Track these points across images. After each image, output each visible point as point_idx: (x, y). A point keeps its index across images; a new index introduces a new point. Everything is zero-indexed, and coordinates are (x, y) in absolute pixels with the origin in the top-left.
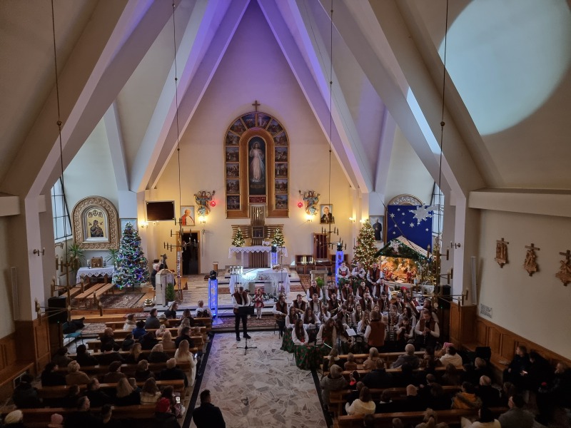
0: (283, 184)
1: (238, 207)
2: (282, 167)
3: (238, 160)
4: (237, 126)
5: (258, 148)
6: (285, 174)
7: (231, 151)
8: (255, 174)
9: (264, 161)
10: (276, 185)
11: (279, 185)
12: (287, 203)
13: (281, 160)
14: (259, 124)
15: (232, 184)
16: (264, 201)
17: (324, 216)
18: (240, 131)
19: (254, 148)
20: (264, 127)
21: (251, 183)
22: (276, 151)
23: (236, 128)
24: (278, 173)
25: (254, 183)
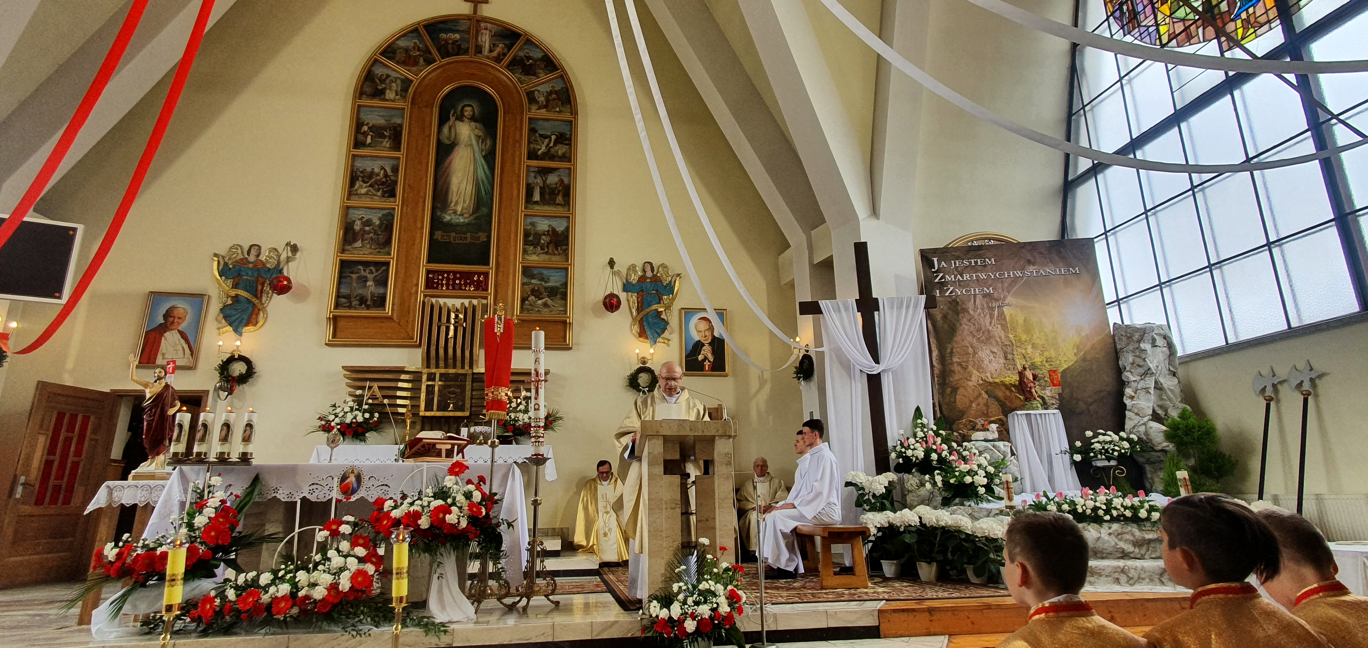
0: (553, 233)
1: (380, 302)
2: (552, 179)
3: (396, 146)
4: (407, 50)
5: (473, 119)
6: (560, 199)
7: (374, 119)
8: (453, 196)
9: (489, 157)
10: (527, 234)
11: (538, 236)
12: (564, 297)
13: (548, 156)
14: (479, 50)
15: (368, 223)
16: (482, 286)
17: (698, 346)
18: (416, 63)
19: (460, 118)
20: (498, 60)
21: (436, 223)
22: (532, 131)
23: (400, 56)
24: (537, 197)
25: (450, 227)
